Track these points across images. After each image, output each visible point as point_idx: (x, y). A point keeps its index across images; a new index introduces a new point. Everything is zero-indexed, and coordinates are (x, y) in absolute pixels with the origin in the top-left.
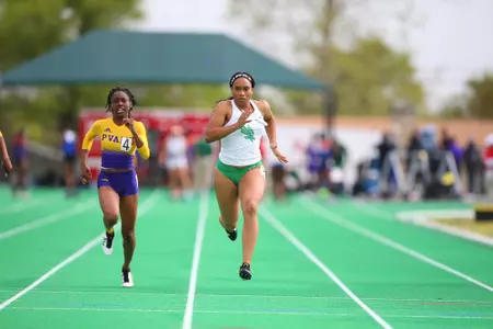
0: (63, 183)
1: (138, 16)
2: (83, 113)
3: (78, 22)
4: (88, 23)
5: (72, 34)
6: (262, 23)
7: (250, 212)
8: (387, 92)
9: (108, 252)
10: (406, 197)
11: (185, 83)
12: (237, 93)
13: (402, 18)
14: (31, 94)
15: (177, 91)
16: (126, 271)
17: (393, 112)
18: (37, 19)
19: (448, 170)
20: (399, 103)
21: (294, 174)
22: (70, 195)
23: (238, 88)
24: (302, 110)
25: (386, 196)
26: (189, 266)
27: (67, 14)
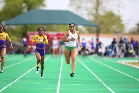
0: (23, 53)
1: (44, 5)
2: (29, 33)
3: (27, 8)
4: (30, 7)
5: (25, 10)
6: (79, 7)
7: (74, 60)
8: (114, 27)
9: (37, 72)
10: (119, 56)
11: (57, 24)
12: (71, 28)
13: (118, 6)
14: (14, 27)
15: (55, 26)
16: (42, 73)
17: (116, 33)
18: (16, 6)
19: (131, 49)
20: (117, 30)
21: (88, 50)
22: (25, 56)
23: (71, 27)
24: (90, 32)
25: (114, 56)
26: (58, 76)
27: (24, 5)
